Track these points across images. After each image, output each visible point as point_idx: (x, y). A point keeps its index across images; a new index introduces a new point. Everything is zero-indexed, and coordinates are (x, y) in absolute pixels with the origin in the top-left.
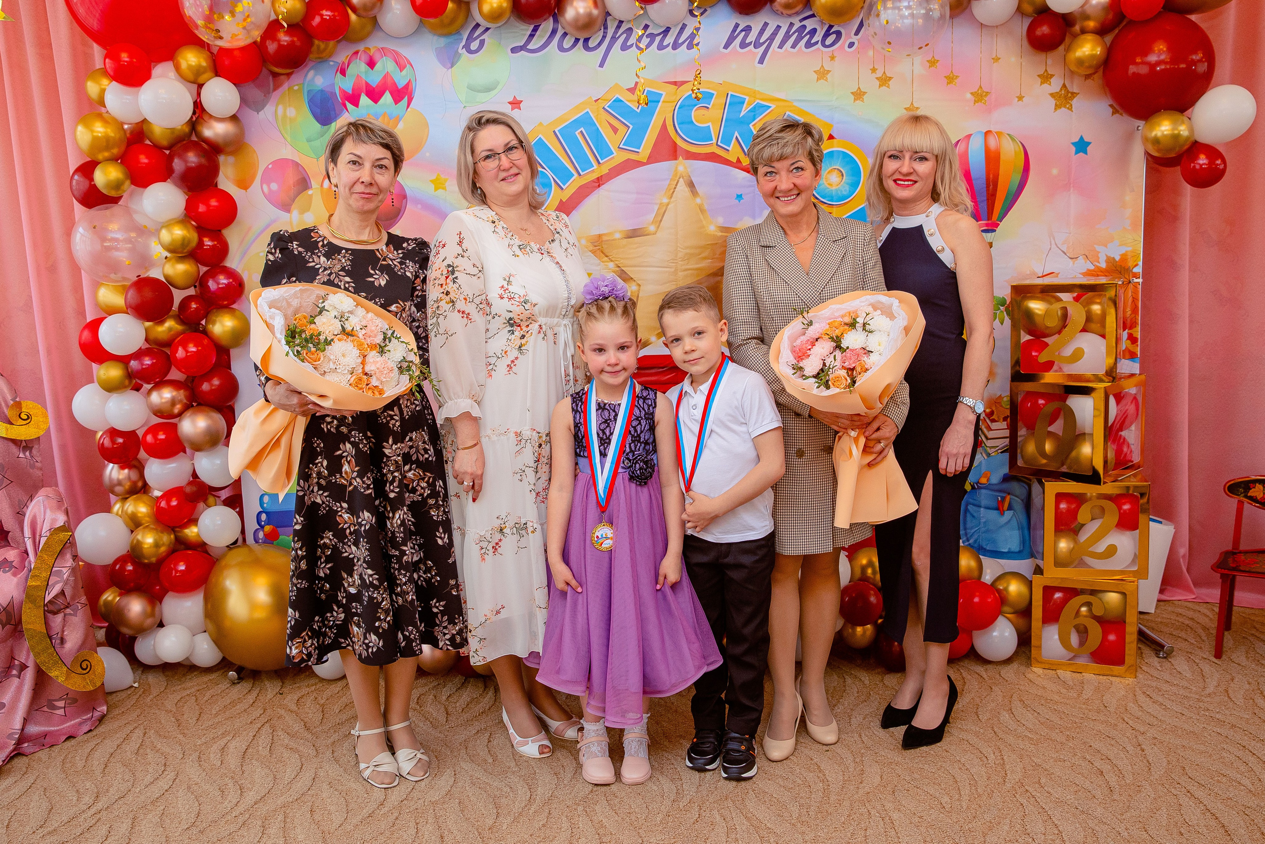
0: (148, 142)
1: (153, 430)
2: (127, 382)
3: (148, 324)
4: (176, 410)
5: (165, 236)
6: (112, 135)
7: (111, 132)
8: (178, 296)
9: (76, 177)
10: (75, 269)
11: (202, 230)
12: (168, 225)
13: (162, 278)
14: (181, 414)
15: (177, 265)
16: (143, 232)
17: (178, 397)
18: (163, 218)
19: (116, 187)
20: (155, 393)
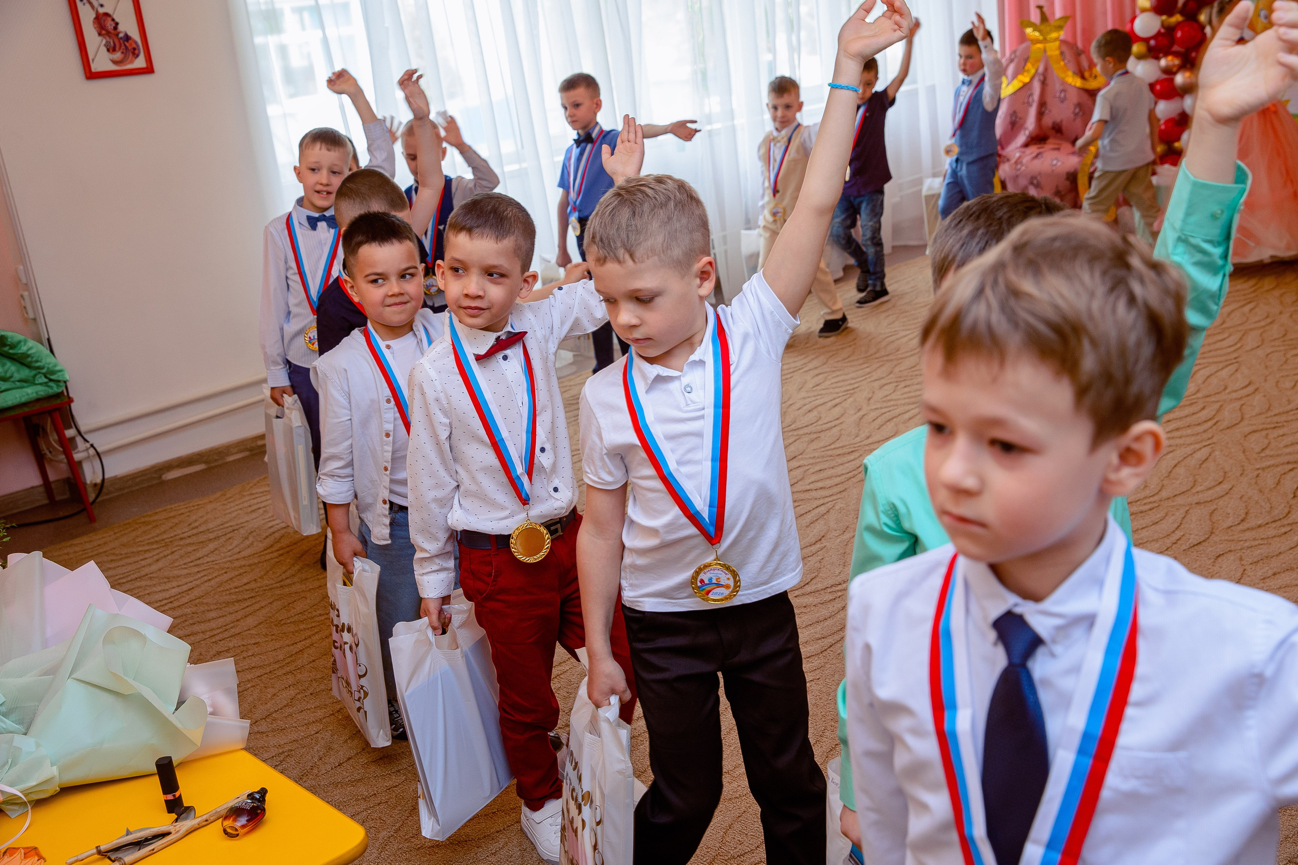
1: (1162, 82)
2: (1148, 53)
3: (1164, 17)
4: (1174, 69)
14: (1176, 73)
17: (1177, 62)
20: (1163, 60)
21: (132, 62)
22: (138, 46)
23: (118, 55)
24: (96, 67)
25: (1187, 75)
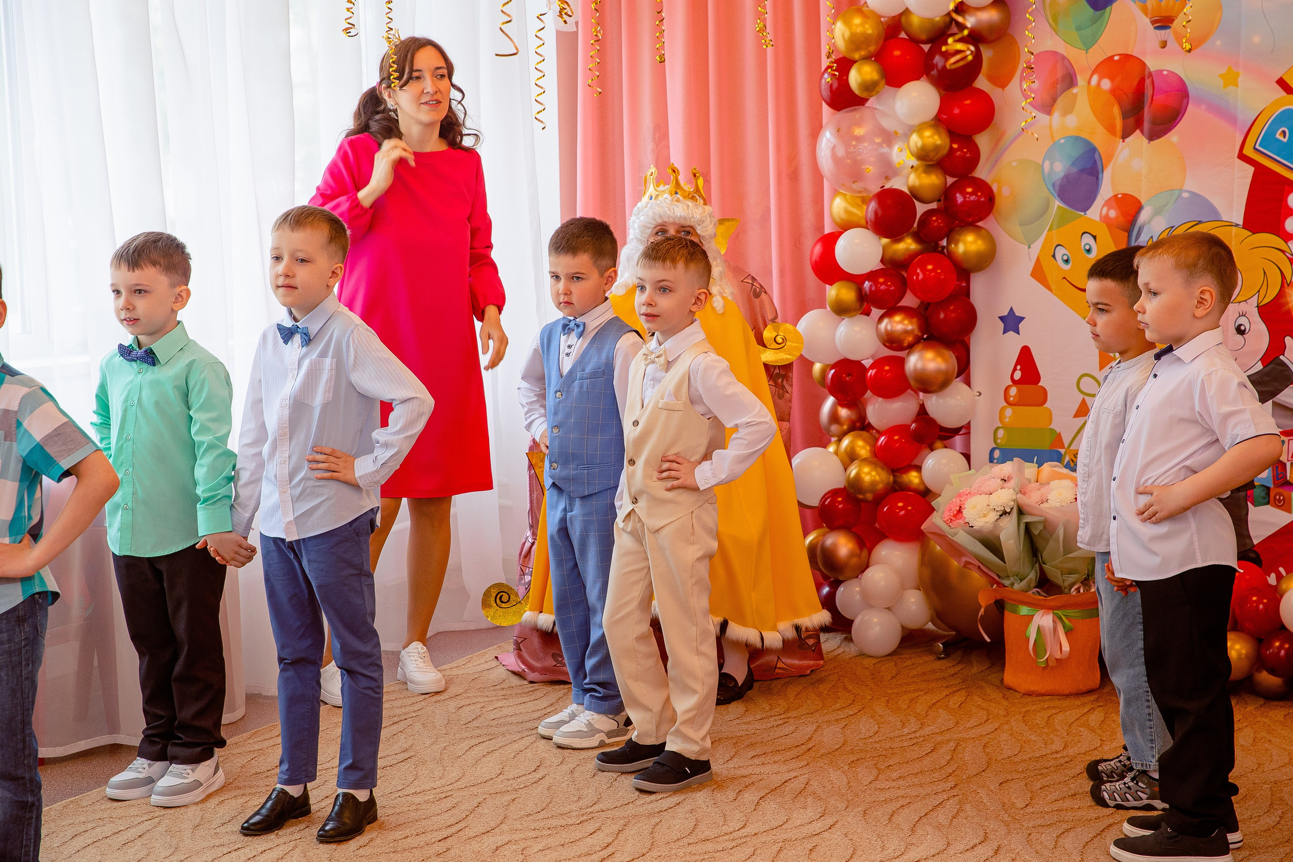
0: (903, 35)
2: (858, 305)
3: (885, 241)
5: (915, 140)
6: (870, 31)
7: (869, 29)
8: (921, 209)
9: (826, 76)
10: (818, 177)
11: (953, 135)
12: (918, 128)
13: (905, 190)
14: (911, 347)
15: (923, 175)
16: (889, 138)
17: (910, 327)
18: (916, 121)
19: (870, 87)
20: (886, 321)
25: (929, 355)
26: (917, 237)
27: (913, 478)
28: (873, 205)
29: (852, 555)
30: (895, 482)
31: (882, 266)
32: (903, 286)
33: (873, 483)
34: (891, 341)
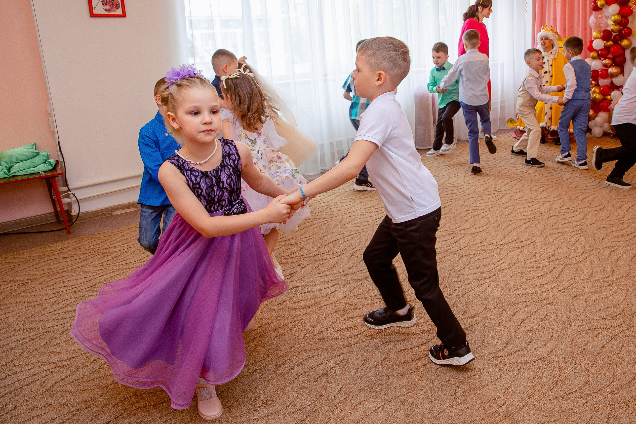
1: (602, 71)
2: (598, 57)
3: (605, 42)
4: (609, 66)
5: (613, 18)
8: (614, 34)
9: (592, 3)
11: (622, 17)
12: (614, 15)
13: (610, 30)
14: (609, 67)
15: (615, 26)
16: (607, 18)
17: (610, 62)
18: (613, 14)
19: (603, 6)
20: (604, 61)
21: (115, 11)
22: (119, 3)
23: (108, 7)
24: (95, 12)
25: (614, 68)
26: (613, 41)
27: (609, 97)
28: (602, 33)
29: (593, 114)
30: (604, 98)
31: (604, 48)
32: (609, 53)
33: (599, 98)
34: (605, 65)
